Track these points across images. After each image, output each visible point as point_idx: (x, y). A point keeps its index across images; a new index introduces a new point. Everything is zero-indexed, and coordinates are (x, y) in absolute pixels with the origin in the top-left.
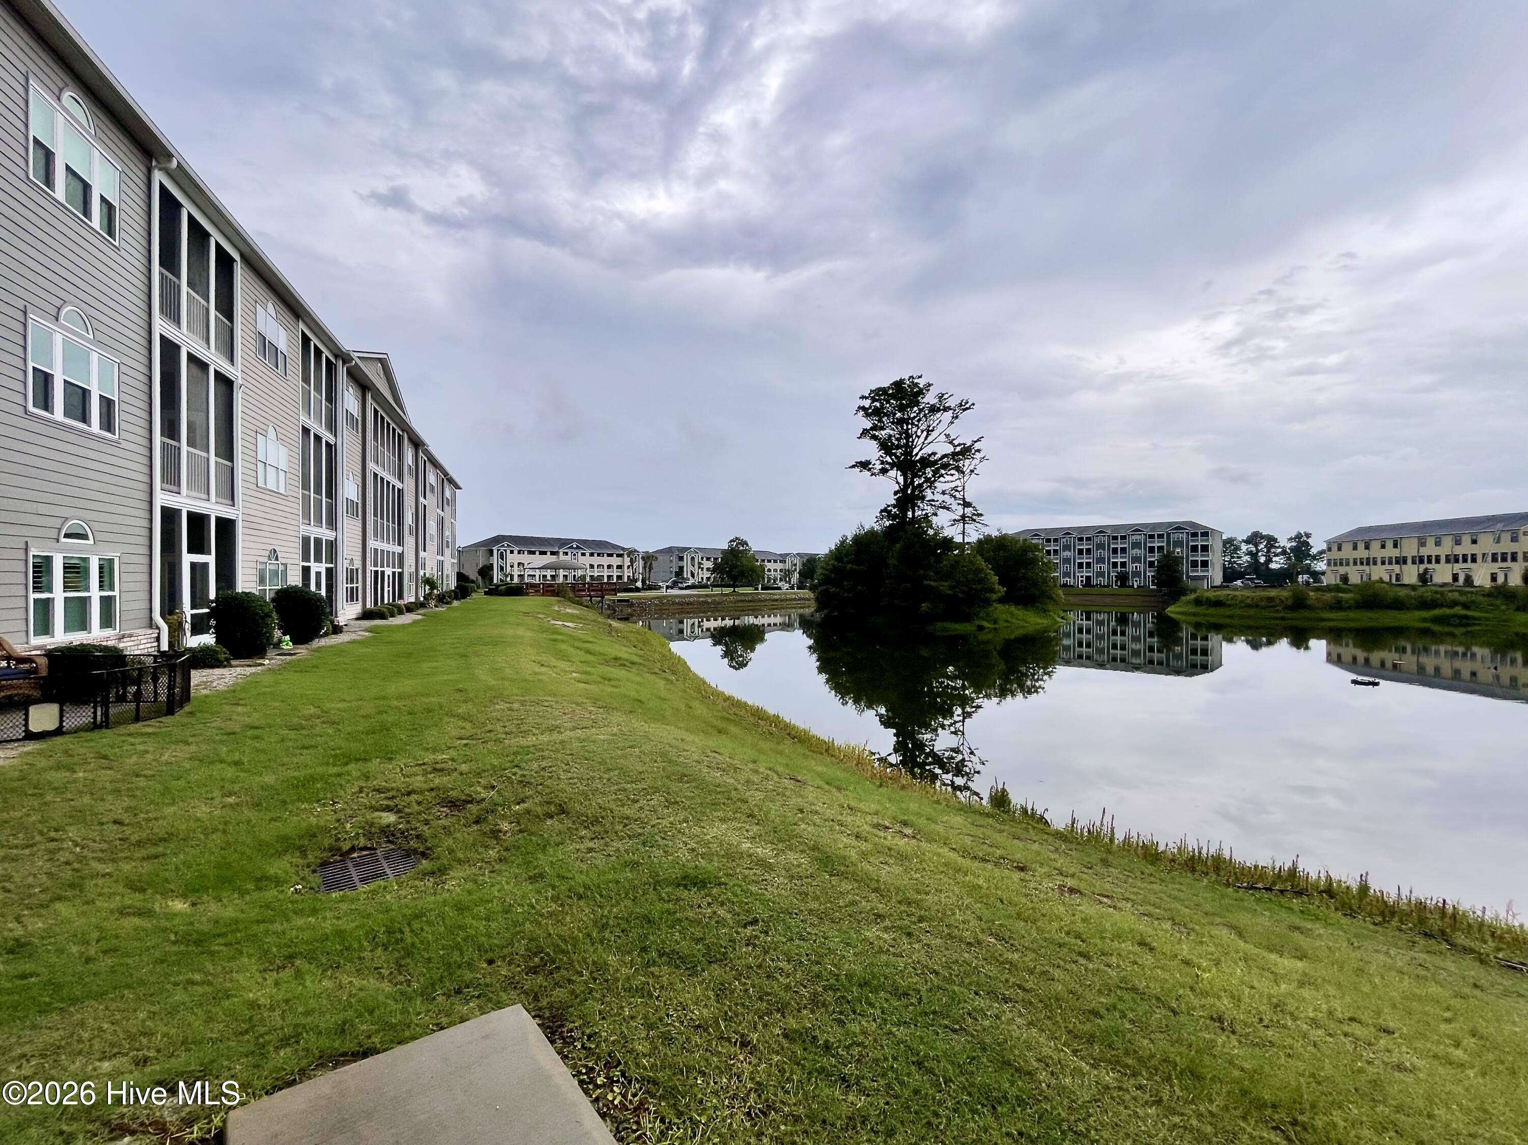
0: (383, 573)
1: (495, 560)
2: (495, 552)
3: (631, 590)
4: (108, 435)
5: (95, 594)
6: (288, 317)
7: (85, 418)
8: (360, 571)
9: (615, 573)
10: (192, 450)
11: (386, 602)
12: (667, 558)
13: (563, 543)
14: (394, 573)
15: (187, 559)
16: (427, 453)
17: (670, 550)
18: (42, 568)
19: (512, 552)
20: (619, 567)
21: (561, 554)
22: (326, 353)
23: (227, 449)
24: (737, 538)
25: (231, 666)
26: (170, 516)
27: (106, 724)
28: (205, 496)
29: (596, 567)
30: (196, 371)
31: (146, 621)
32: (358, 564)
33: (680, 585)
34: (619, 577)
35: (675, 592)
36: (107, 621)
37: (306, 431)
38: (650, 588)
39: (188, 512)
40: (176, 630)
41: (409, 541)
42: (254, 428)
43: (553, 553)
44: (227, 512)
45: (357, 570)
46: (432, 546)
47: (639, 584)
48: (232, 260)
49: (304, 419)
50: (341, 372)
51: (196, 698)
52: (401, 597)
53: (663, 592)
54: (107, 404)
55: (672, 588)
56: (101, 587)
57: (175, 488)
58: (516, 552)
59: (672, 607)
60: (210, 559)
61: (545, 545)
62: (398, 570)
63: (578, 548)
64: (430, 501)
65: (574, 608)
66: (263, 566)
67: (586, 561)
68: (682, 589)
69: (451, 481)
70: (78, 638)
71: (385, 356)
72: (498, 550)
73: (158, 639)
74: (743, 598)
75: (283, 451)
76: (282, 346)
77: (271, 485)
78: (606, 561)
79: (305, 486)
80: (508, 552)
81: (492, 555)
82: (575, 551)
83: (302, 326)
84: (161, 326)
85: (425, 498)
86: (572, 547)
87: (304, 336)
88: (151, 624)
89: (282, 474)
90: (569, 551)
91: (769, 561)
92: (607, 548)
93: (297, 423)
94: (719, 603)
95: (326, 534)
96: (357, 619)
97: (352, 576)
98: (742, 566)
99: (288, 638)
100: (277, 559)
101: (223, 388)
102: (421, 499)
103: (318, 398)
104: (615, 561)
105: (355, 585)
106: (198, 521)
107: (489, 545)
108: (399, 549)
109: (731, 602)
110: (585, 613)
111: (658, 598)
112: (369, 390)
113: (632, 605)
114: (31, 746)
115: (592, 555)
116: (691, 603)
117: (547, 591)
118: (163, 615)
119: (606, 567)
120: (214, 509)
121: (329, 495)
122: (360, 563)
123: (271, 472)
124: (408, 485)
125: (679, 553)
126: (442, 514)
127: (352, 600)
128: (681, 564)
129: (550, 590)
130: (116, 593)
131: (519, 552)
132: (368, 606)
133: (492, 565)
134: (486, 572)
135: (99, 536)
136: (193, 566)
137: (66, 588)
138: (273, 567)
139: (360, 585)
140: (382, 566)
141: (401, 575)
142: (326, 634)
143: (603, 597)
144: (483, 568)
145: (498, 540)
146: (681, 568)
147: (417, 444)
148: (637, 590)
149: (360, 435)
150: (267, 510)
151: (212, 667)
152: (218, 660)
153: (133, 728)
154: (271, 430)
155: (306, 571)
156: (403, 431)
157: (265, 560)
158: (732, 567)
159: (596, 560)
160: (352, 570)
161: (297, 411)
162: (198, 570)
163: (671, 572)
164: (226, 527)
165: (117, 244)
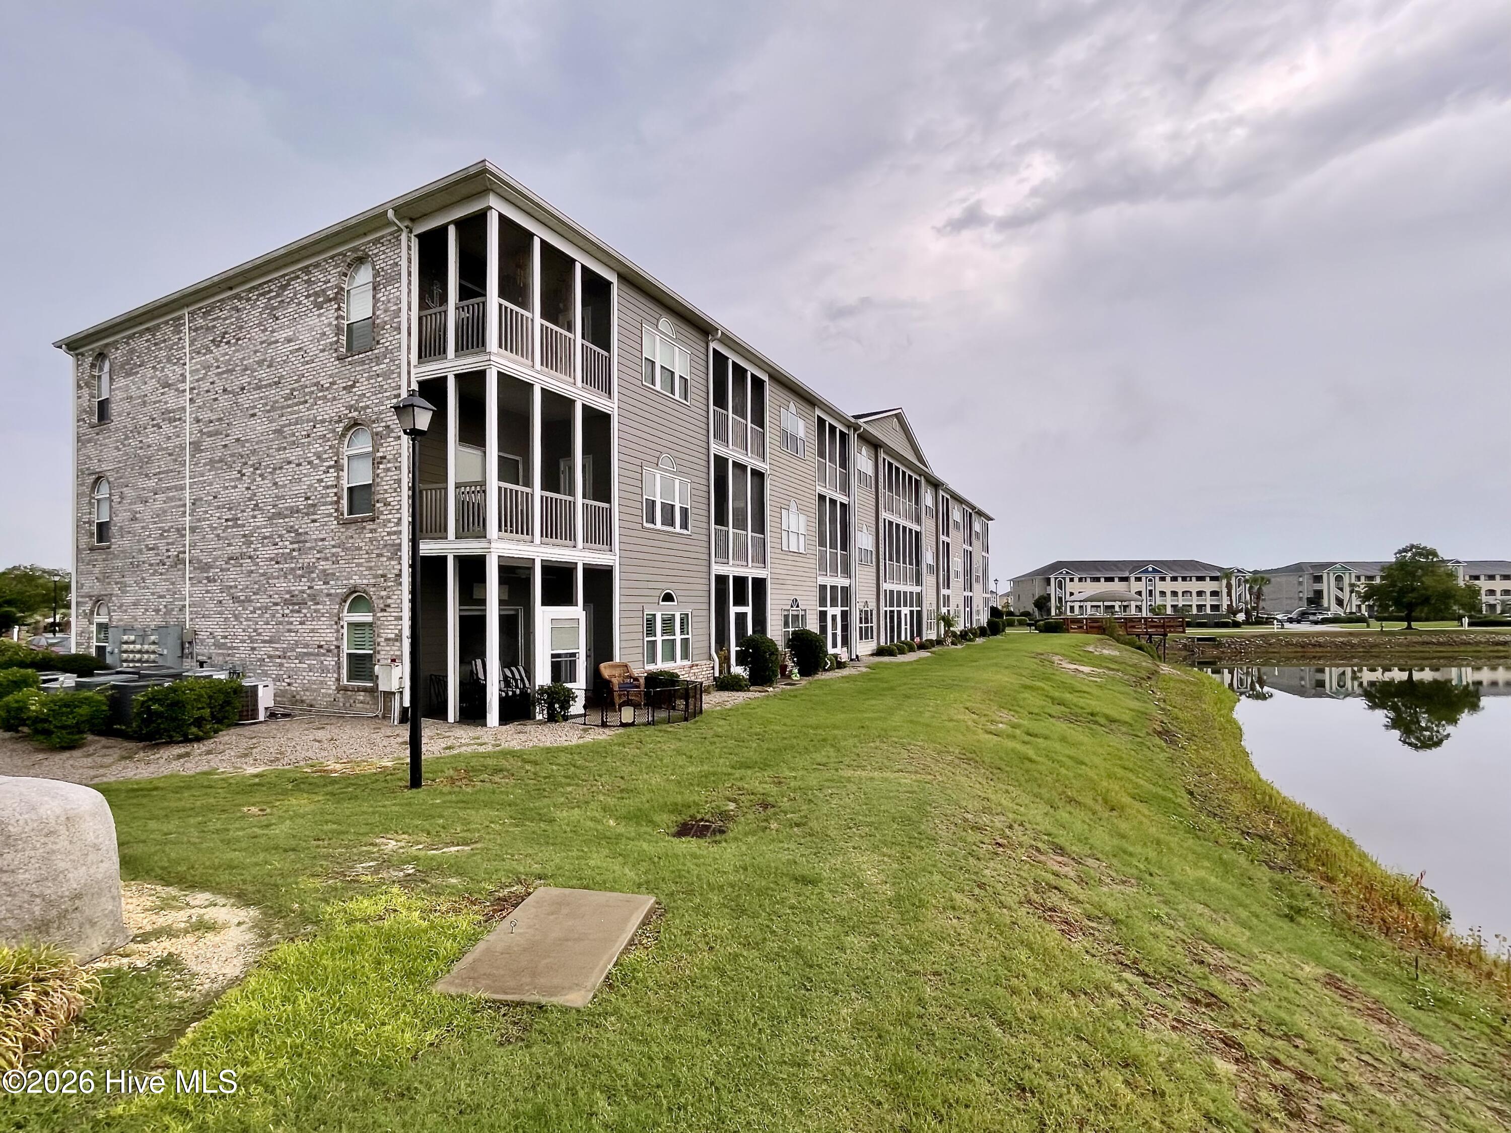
0: (899, 612)
1: (1052, 590)
2: (1052, 581)
3: (1225, 625)
4: (685, 532)
5: (678, 637)
6: (806, 408)
7: (672, 524)
8: (874, 612)
9: (1209, 601)
10: (736, 531)
11: (903, 638)
12: (1293, 579)
13: (1138, 567)
14: (912, 612)
15: (733, 610)
16: (948, 491)
17: (1298, 569)
18: (650, 623)
19: (1072, 580)
20: (1214, 594)
21: (1133, 579)
22: (839, 427)
23: (760, 527)
24: (1412, 546)
25: (749, 691)
26: (721, 580)
27: (653, 723)
28: (745, 564)
29: (1180, 594)
30: (738, 472)
31: (707, 656)
32: (872, 605)
33: (1311, 618)
34: (1215, 608)
35: (1305, 627)
36: (685, 656)
37: (822, 498)
38: (1259, 622)
39: (734, 577)
40: (725, 660)
41: (929, 580)
42: (779, 505)
43: (1122, 579)
44: (760, 573)
45: (871, 611)
46: (957, 583)
47: (1241, 617)
48: (763, 382)
49: (820, 489)
50: (853, 439)
51: (706, 712)
52: (920, 634)
53: (1275, 628)
54: (684, 512)
55: (1299, 622)
56: (682, 632)
57: (725, 560)
58: (1076, 580)
59: (1285, 649)
60: (748, 610)
61: (1112, 570)
62: (915, 609)
63: (1154, 571)
64: (956, 539)
65: (1117, 649)
66: (786, 613)
67: (1168, 586)
68: (1316, 623)
69: (980, 513)
70: (668, 666)
71: (900, 411)
72: (1056, 579)
73: (713, 668)
74: (1426, 638)
75: (802, 518)
76: (801, 433)
77: (793, 548)
78: (1194, 586)
79: (822, 543)
80: (1068, 580)
81: (1049, 584)
82: (1150, 576)
83: (818, 412)
84: (716, 448)
85: (948, 535)
86: (1146, 571)
87: (821, 422)
88: (710, 658)
89: (802, 538)
90: (1143, 576)
91: (1492, 577)
92: (1198, 570)
93: (814, 493)
94: (1376, 645)
95: (841, 581)
96: (872, 655)
97: (866, 617)
98: (1426, 589)
99: (796, 671)
100: (798, 606)
101: (756, 479)
102: (943, 538)
103: (833, 468)
104: (1209, 586)
105: (870, 625)
106: (740, 581)
107: (1045, 574)
108: (917, 589)
109: (1400, 645)
110: (1126, 655)
111: (1263, 636)
112: (881, 447)
113: (1220, 645)
114: (621, 730)
115: (1174, 579)
116: (1320, 645)
117: (1091, 627)
118: (716, 652)
119: (1194, 594)
120: (751, 572)
121: (844, 547)
122: (875, 604)
123: (793, 538)
124: (927, 527)
125: (1316, 572)
126: (970, 549)
127: (867, 638)
128: (1317, 587)
129: (1096, 627)
130: (690, 636)
131: (1080, 580)
132: (882, 643)
133: (1049, 595)
134: (1042, 603)
135: (680, 599)
136: (738, 615)
137: (663, 634)
138: (795, 613)
139: (875, 625)
140: (899, 605)
141: (919, 613)
142: (830, 669)
143: (1165, 635)
144: (1039, 598)
145: (1056, 567)
146: (1319, 594)
147: (936, 485)
148: (1236, 625)
149: (873, 489)
150: (789, 568)
151: (737, 691)
152: (740, 686)
153: (664, 727)
154: (793, 504)
155: (823, 615)
156: (920, 475)
157: (789, 607)
158: (1403, 592)
159: (1180, 586)
160: (866, 612)
161: (813, 483)
162: (741, 617)
163: (1301, 599)
164: (760, 584)
165: (688, 404)
